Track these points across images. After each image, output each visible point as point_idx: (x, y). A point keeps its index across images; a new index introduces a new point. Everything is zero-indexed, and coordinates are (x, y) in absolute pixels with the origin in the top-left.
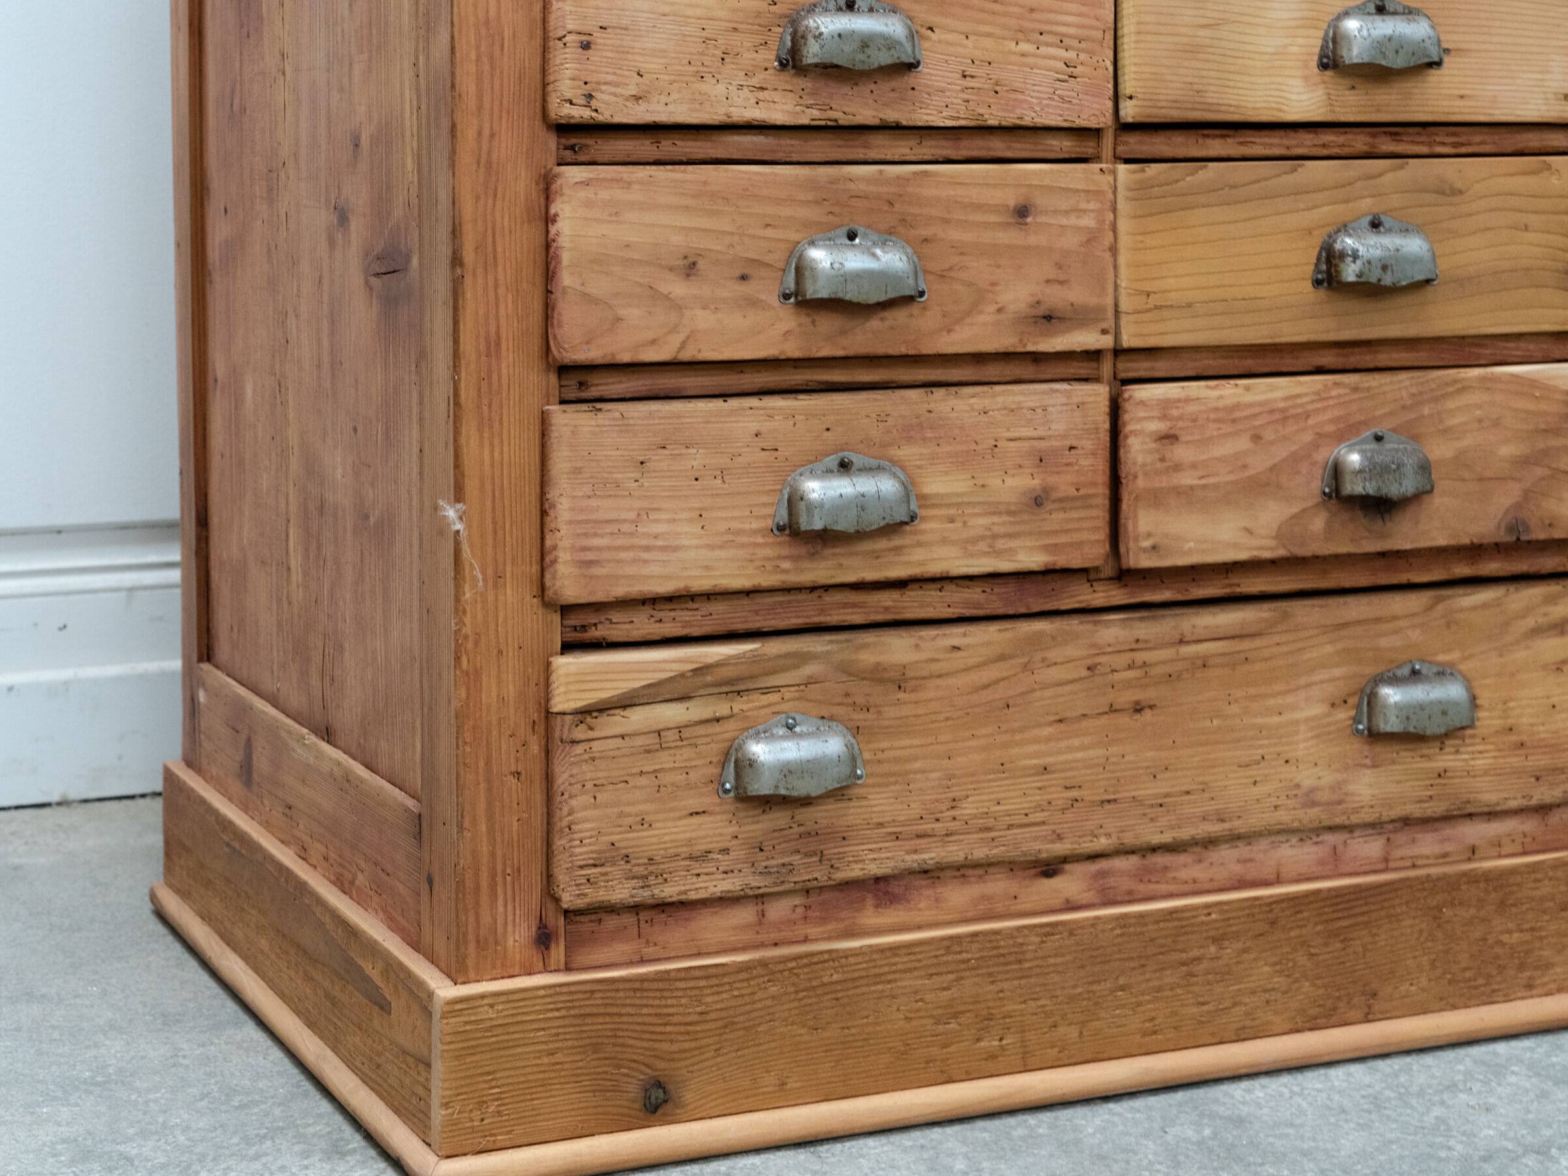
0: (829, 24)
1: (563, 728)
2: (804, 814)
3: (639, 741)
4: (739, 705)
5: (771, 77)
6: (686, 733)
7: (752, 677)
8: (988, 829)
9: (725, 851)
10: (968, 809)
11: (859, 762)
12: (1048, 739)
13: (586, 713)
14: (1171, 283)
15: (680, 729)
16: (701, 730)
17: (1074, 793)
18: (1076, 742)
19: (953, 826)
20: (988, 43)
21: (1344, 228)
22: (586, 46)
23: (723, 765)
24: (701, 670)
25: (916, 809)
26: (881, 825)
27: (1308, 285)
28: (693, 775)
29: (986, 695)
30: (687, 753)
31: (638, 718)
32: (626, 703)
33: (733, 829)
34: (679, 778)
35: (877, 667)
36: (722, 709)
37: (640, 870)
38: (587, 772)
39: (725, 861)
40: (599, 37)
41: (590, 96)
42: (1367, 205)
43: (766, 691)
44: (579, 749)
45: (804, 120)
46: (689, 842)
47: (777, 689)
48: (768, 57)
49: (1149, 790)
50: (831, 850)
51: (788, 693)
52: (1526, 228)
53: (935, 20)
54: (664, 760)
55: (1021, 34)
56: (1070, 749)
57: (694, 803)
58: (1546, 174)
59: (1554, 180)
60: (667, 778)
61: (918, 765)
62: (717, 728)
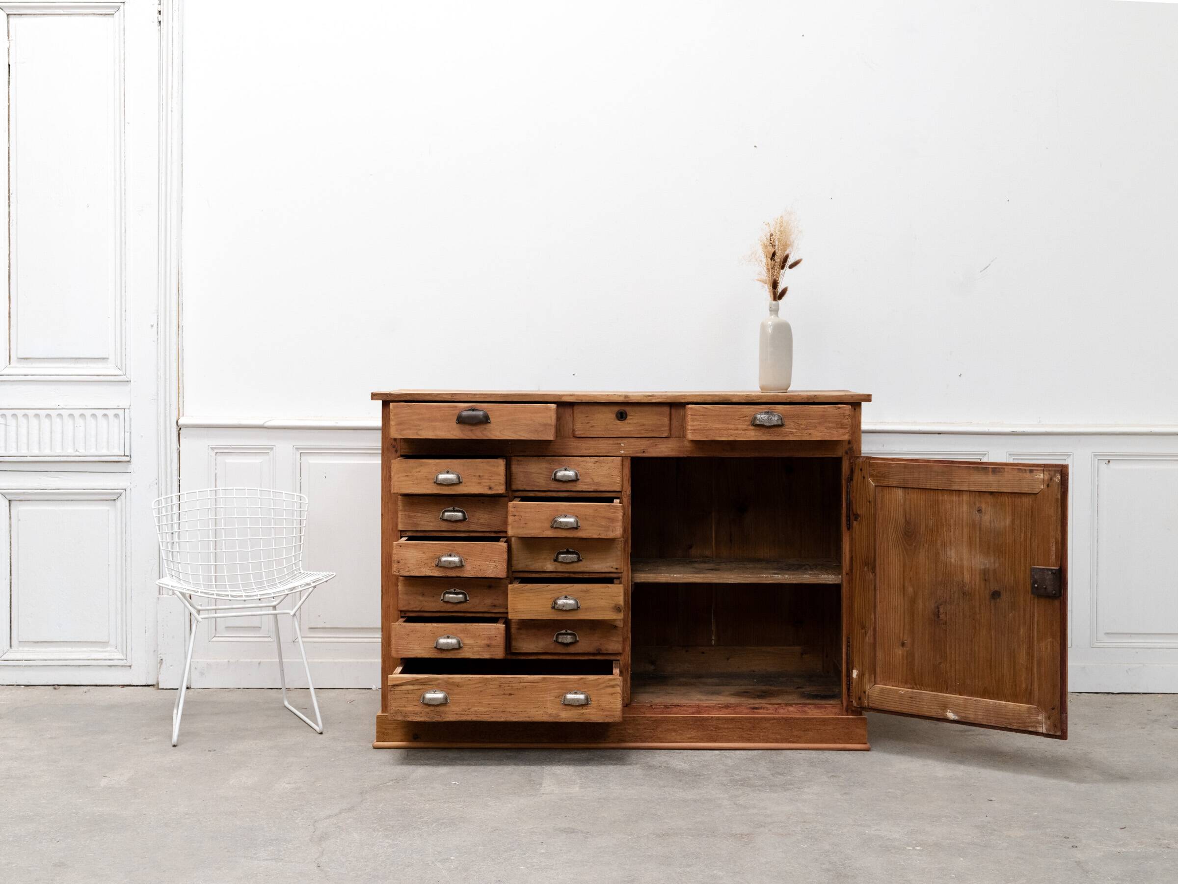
0: (444, 559)
1: (389, 688)
2: (438, 708)
3: (404, 692)
4: (424, 687)
5: (434, 568)
6: (413, 691)
7: (427, 682)
8: (476, 714)
9: (421, 713)
10: (472, 710)
11: (448, 699)
12: (490, 699)
13: (393, 686)
14: (519, 607)
15: (412, 690)
16: (416, 691)
17: (496, 709)
18: (496, 700)
19: (470, 713)
20: (479, 562)
21: (558, 598)
22: (399, 562)
23: (420, 697)
24: (417, 680)
25: (461, 709)
26: (453, 711)
27: (550, 608)
28: (414, 699)
29: (477, 689)
30: (414, 695)
31: (404, 687)
32: (402, 685)
33: (422, 709)
34: (412, 699)
35: (453, 682)
36: (421, 687)
37: (404, 715)
38: (394, 696)
39: (421, 715)
40: (401, 561)
41: (399, 571)
42: (564, 594)
43: (430, 685)
44: (392, 692)
45: (441, 576)
46: (414, 711)
47: (432, 685)
48: (434, 564)
49: (513, 710)
50: (443, 715)
51: (434, 686)
52: (602, 599)
53: (468, 558)
54: (409, 696)
55: (486, 560)
56: (495, 701)
57: (415, 703)
58: (607, 588)
59: (610, 590)
60: (409, 699)
61: (461, 701)
62: (419, 691)
